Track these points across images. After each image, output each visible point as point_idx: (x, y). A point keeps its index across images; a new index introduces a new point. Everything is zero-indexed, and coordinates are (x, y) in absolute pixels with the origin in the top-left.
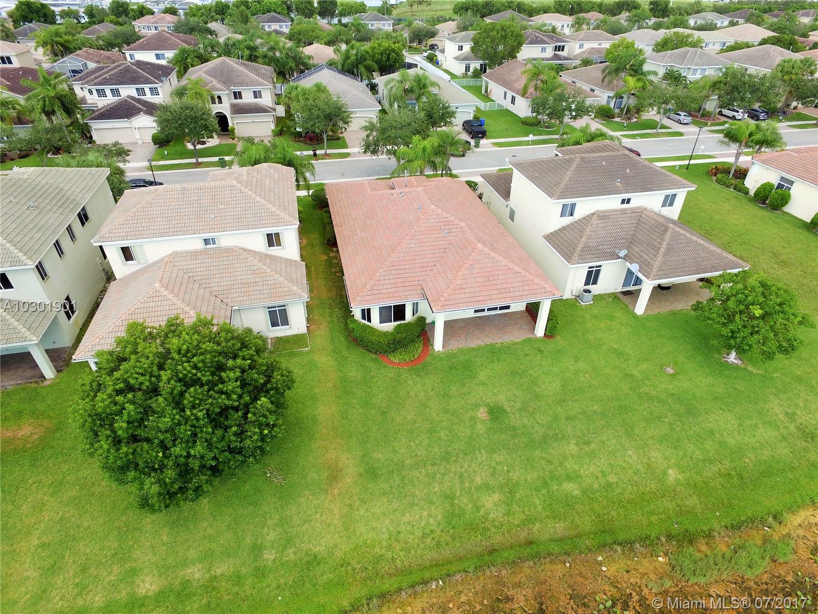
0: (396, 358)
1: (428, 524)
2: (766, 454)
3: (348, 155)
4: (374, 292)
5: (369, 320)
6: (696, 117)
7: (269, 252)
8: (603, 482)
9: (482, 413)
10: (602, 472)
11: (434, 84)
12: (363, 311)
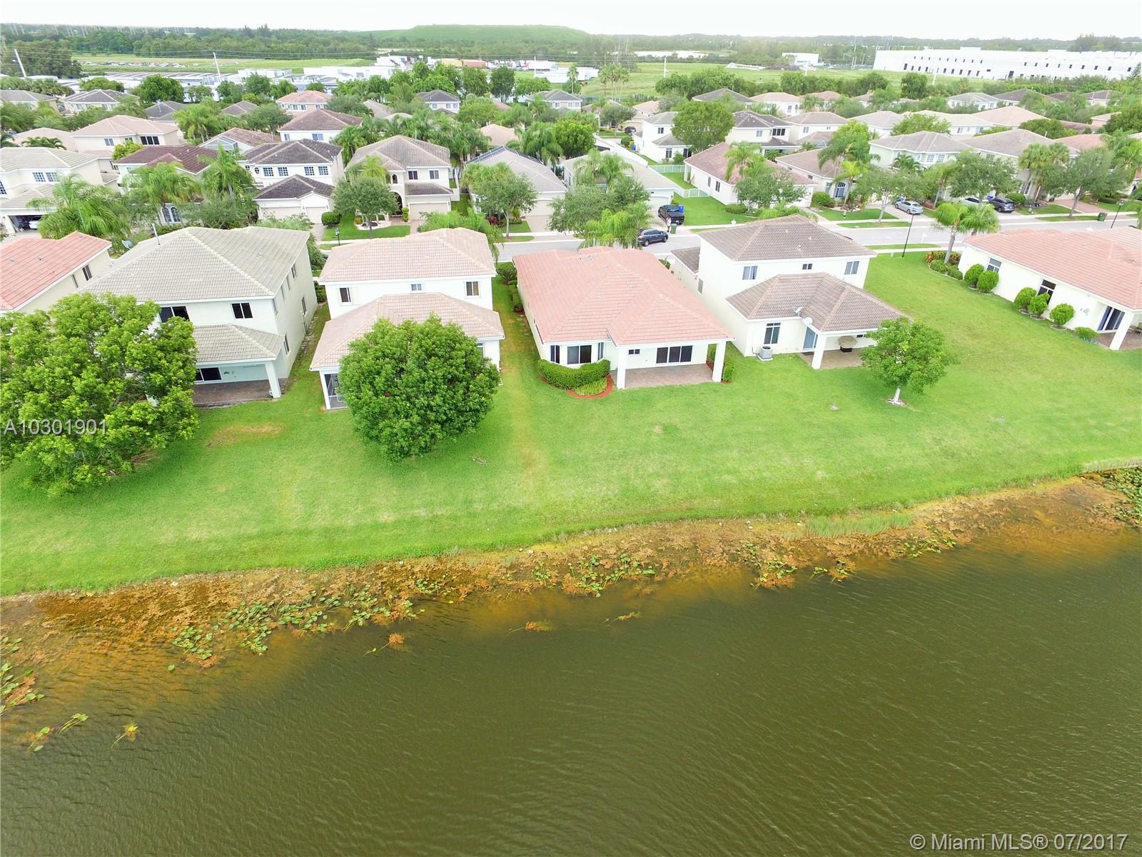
0: (581, 392)
1: (607, 495)
2: (908, 464)
3: (531, 238)
4: (563, 332)
5: (558, 361)
6: (931, 207)
7: (466, 300)
8: (758, 476)
9: (657, 429)
10: (759, 470)
11: (626, 166)
12: (552, 347)
